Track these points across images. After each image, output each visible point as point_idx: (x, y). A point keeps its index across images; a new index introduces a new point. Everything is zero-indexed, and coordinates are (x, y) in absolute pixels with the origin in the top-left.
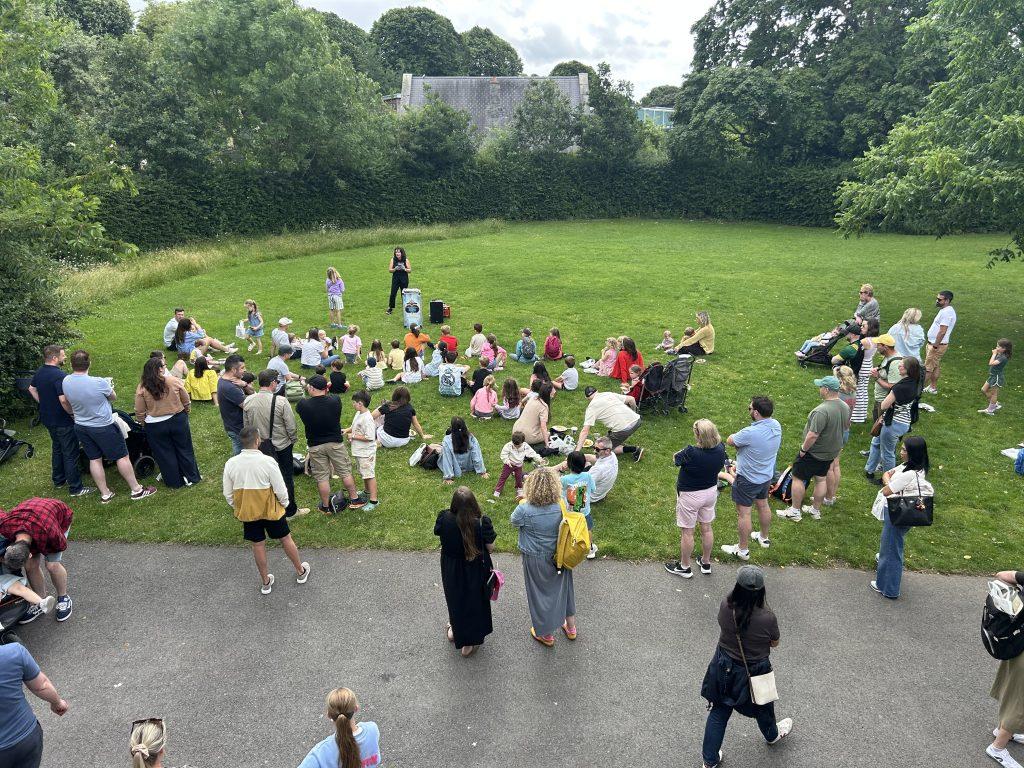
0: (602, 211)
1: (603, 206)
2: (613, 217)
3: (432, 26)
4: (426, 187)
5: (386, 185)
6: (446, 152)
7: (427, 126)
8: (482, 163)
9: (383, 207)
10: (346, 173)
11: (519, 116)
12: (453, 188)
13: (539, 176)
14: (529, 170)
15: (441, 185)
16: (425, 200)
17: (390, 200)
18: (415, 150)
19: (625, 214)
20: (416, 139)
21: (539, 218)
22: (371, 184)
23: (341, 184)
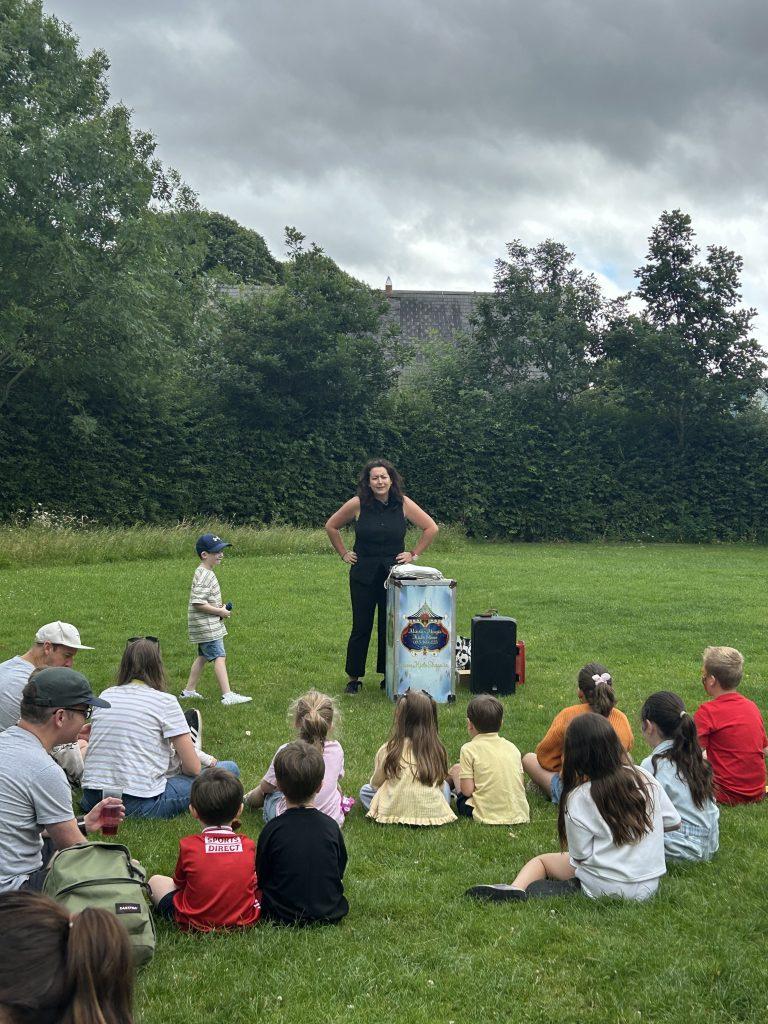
0: (668, 526)
1: (673, 516)
2: (692, 539)
3: (228, 245)
4: (282, 453)
5: (190, 441)
6: (333, 372)
7: (293, 317)
8: (404, 408)
9: (181, 488)
10: (103, 403)
11: (481, 319)
12: (340, 458)
13: (531, 442)
14: (510, 429)
15: (313, 451)
16: (274, 483)
17: (198, 475)
18: (264, 367)
19: (721, 535)
20: (267, 344)
21: (528, 536)
22: (158, 435)
23: (87, 424)
